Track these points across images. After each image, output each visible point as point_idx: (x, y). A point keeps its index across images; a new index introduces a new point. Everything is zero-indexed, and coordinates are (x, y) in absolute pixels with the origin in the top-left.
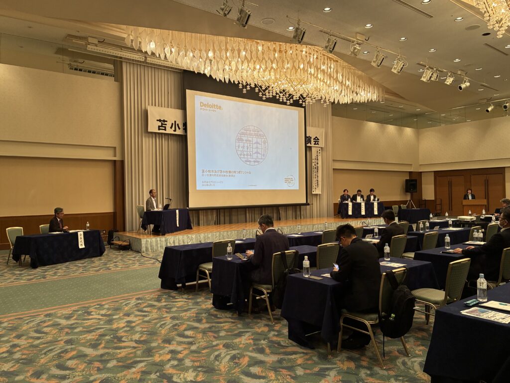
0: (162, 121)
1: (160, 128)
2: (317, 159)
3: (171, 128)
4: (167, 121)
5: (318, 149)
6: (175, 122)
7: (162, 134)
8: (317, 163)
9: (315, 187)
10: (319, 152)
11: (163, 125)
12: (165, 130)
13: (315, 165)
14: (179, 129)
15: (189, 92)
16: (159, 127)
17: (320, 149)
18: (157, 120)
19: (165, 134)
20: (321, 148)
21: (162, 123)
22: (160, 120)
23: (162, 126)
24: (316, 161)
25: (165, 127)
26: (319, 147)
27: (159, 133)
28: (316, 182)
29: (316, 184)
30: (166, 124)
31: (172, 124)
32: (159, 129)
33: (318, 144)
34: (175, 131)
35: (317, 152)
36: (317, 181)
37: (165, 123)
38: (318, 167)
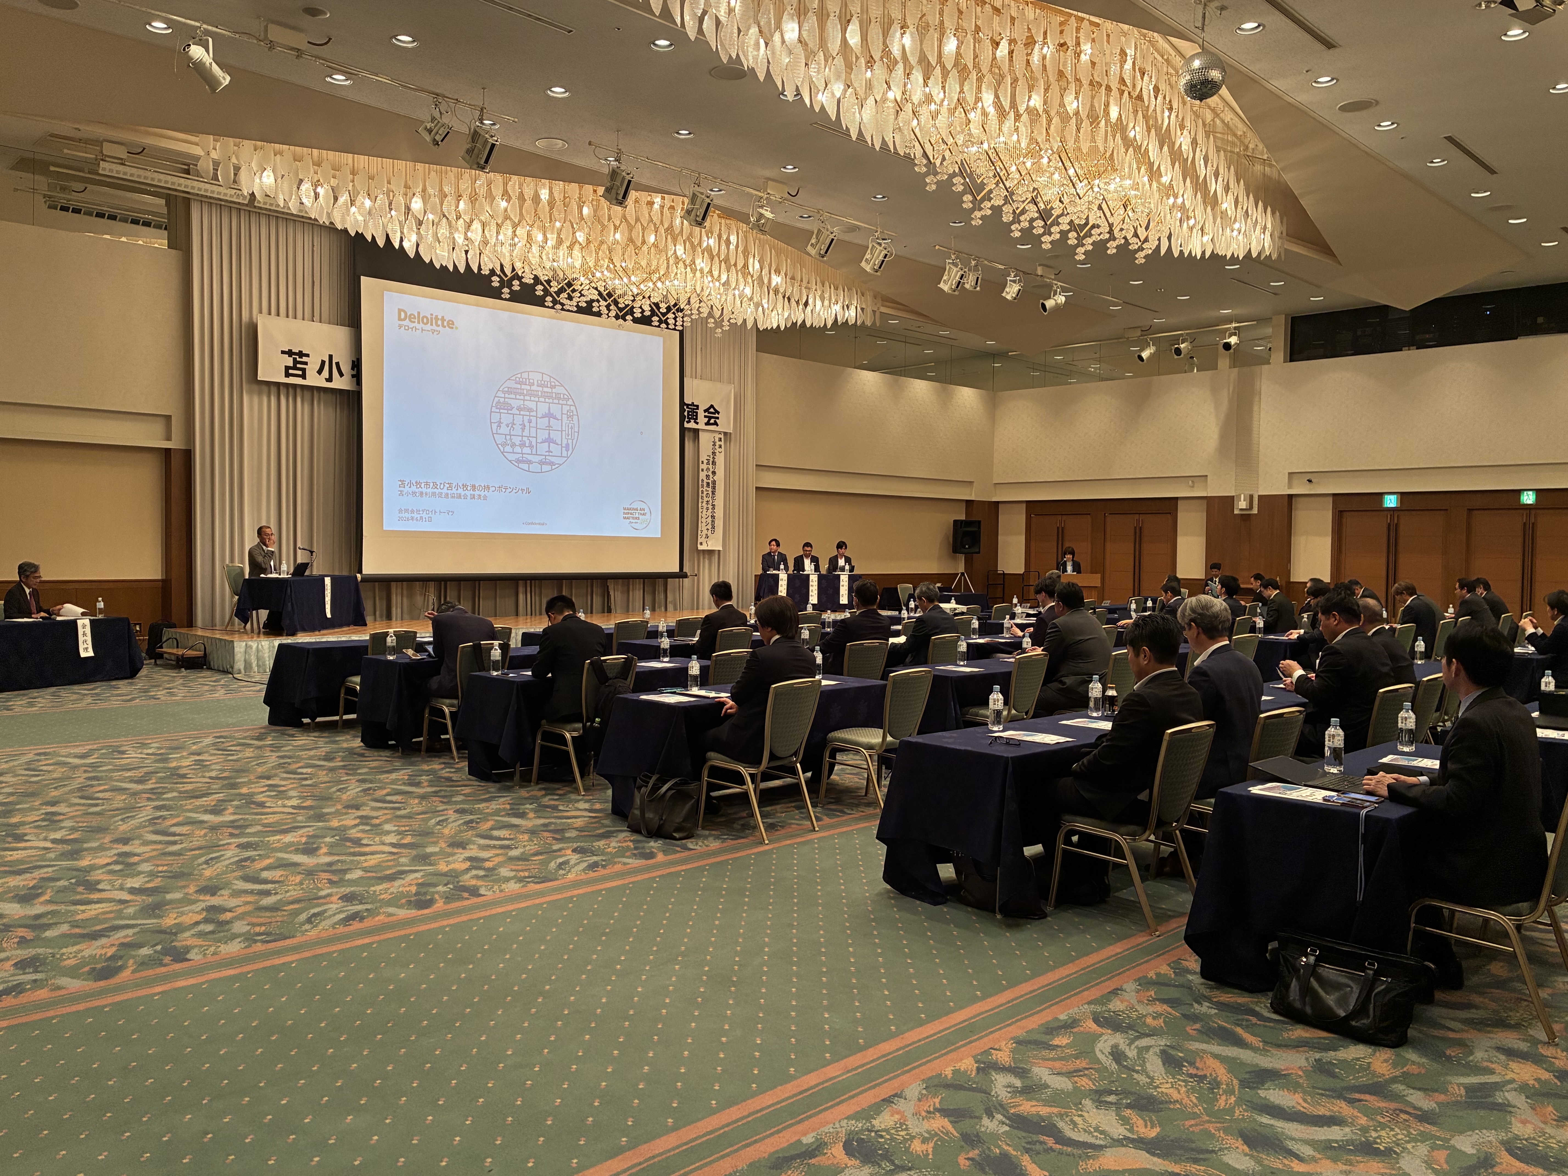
0: (295, 354)
1: (291, 371)
2: (714, 463)
3: (320, 372)
4: (307, 355)
5: (718, 436)
6: (331, 357)
7: (295, 386)
8: (714, 473)
9: (705, 532)
10: (718, 443)
11: (298, 366)
12: (304, 376)
13: (707, 476)
14: (341, 375)
15: (367, 283)
16: (287, 368)
17: (722, 436)
18: (283, 352)
19: (303, 387)
20: (725, 434)
21: (295, 359)
22: (290, 353)
23: (294, 368)
24: (710, 466)
25: (304, 370)
26: (720, 433)
27: (287, 385)
28: (710, 519)
29: (710, 527)
30: (306, 363)
31: (323, 362)
32: (287, 375)
33: (716, 424)
34: (330, 379)
35: (714, 442)
36: (713, 517)
37: (304, 359)
38: (714, 482)
